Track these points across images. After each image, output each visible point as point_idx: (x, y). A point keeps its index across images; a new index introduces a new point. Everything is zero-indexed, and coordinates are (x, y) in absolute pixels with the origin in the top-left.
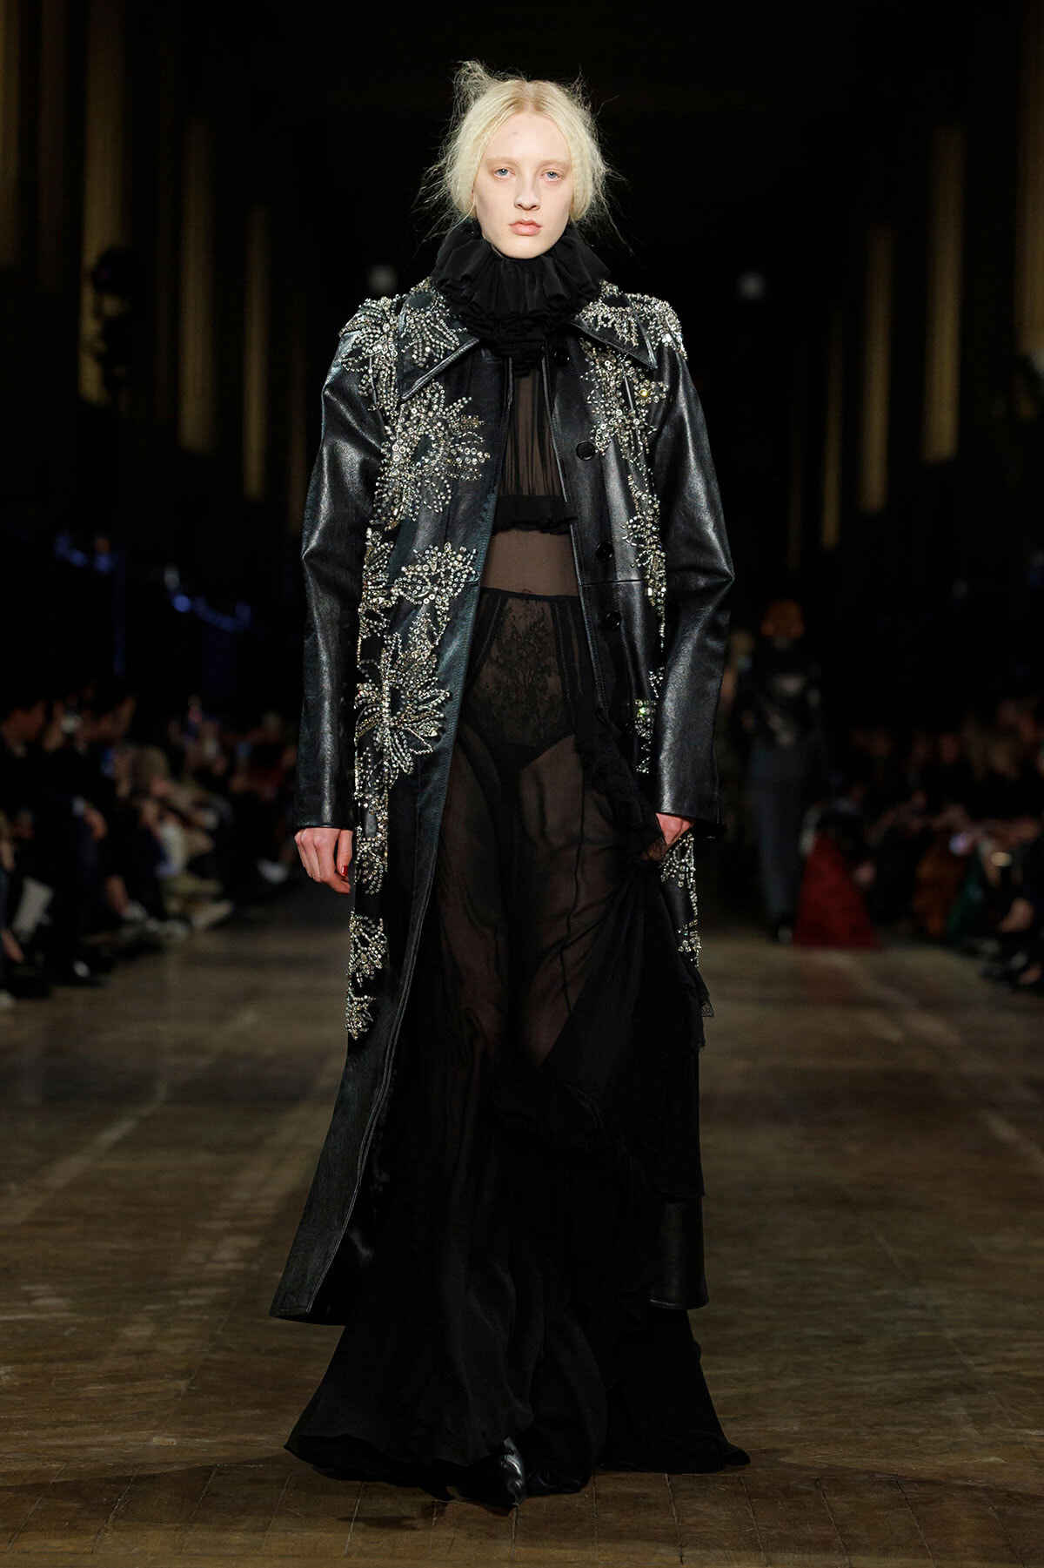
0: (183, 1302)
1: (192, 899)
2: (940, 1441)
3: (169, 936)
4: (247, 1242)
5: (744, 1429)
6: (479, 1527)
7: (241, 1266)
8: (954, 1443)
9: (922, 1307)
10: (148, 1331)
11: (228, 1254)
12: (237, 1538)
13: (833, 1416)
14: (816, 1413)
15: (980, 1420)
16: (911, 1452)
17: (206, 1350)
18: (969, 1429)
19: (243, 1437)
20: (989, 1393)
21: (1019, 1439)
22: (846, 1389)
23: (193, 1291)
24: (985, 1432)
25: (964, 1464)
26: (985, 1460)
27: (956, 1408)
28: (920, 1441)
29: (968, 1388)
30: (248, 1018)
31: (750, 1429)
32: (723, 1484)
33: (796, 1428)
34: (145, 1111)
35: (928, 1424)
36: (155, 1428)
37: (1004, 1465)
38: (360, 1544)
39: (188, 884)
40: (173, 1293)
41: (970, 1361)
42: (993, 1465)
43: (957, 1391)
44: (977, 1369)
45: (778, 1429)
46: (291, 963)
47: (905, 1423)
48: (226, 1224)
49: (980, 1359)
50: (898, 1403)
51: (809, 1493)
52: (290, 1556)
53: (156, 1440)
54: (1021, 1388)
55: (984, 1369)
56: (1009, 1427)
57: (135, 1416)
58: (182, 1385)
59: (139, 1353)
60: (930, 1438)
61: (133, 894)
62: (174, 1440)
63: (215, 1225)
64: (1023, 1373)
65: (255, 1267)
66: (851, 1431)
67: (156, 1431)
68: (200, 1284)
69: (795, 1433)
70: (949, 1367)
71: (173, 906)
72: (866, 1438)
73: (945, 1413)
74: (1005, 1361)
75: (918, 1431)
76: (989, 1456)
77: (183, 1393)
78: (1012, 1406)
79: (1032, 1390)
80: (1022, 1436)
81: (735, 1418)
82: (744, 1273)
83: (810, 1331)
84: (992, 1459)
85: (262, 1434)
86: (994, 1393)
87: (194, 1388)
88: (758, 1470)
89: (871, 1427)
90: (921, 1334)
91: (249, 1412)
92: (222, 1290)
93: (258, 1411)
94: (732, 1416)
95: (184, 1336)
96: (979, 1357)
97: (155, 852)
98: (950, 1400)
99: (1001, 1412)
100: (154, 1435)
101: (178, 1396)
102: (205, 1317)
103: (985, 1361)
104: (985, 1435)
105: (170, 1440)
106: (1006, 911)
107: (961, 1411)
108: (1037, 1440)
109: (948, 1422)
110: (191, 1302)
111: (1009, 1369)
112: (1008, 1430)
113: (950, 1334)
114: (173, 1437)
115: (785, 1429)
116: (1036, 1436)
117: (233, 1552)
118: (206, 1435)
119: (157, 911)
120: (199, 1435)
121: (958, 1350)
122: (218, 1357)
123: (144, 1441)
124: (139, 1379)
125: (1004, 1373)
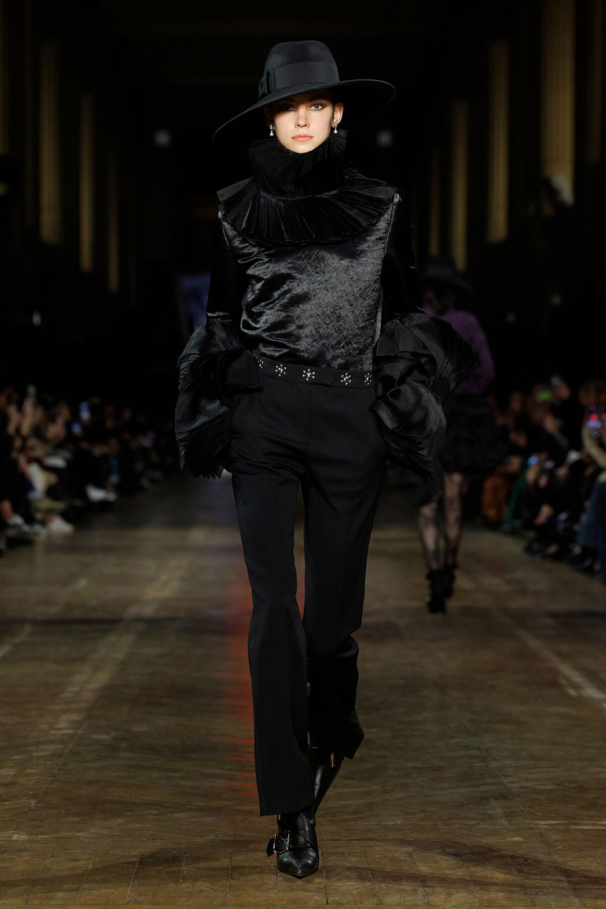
0: (35, 754)
1: (50, 512)
2: (485, 828)
3: (36, 534)
4: (74, 717)
5: (369, 823)
6: (206, 885)
7: (71, 732)
8: (494, 830)
9: (479, 749)
10: (12, 772)
11: (64, 724)
12: (61, 895)
13: (422, 814)
14: (413, 813)
15: (509, 815)
16: (468, 836)
17: (48, 782)
18: (504, 822)
19: (68, 834)
20: (516, 799)
21: (532, 826)
22: (430, 799)
23: (41, 747)
24: (512, 822)
25: (499, 842)
26: (513, 839)
27: (496, 808)
28: (473, 829)
29: (503, 796)
30: (83, 583)
31: (372, 823)
32: (354, 856)
33: (399, 823)
34: (17, 640)
35: (478, 819)
36: (16, 829)
37: (522, 842)
38: (136, 896)
39: (46, 504)
40: (30, 748)
41: (505, 780)
42: (516, 842)
43: (497, 799)
44: (510, 785)
45: (388, 823)
46: (107, 550)
47: (465, 818)
48: (64, 706)
49: (511, 779)
50: (463, 806)
51: (405, 861)
52: (93, 905)
53: (15, 837)
54: (536, 796)
55: (514, 785)
56: (527, 819)
57: (3, 822)
58: (33, 803)
59: (7, 785)
60: (479, 827)
61: (16, 510)
62: (26, 837)
63: (57, 707)
64: (537, 787)
65: (79, 732)
66: (433, 824)
67: (15, 832)
68: (45, 743)
69: (399, 825)
70: (493, 784)
71: (39, 516)
72: (441, 827)
73: (488, 812)
74: (527, 780)
75: (472, 823)
76: (514, 837)
77: (33, 808)
78: (530, 807)
79: (541, 797)
80: (534, 824)
81: (363, 817)
82: (373, 730)
83: (411, 764)
84: (516, 839)
85: (79, 832)
86: (519, 799)
87: (39, 805)
88: (376, 848)
89: (444, 820)
90: (477, 764)
91: (71, 819)
92: (59, 746)
93: (77, 818)
94: (361, 816)
95: (35, 774)
96: (510, 778)
97: (27, 485)
98: (492, 804)
99: (522, 810)
100: (14, 834)
101: (30, 810)
102: (48, 763)
103: (515, 780)
104: (512, 824)
105: (23, 837)
106: (537, 512)
107: (499, 811)
108: (544, 827)
109: (491, 817)
110: (40, 754)
111: (529, 784)
112: (526, 821)
113: (494, 764)
114: (25, 835)
115: (393, 823)
116: (543, 824)
117: (59, 903)
118: (45, 833)
119: (30, 519)
120: (42, 833)
121: (499, 774)
122: (53, 786)
123: (8, 838)
124: (6, 801)
125: (525, 787)
